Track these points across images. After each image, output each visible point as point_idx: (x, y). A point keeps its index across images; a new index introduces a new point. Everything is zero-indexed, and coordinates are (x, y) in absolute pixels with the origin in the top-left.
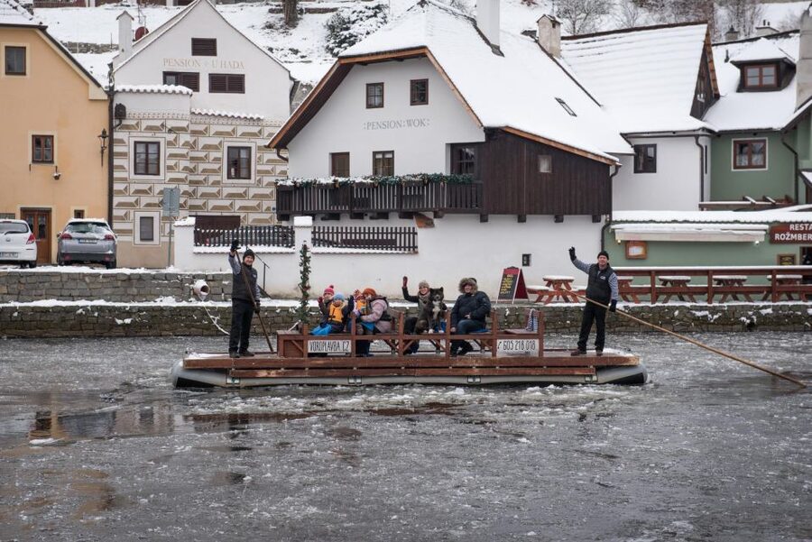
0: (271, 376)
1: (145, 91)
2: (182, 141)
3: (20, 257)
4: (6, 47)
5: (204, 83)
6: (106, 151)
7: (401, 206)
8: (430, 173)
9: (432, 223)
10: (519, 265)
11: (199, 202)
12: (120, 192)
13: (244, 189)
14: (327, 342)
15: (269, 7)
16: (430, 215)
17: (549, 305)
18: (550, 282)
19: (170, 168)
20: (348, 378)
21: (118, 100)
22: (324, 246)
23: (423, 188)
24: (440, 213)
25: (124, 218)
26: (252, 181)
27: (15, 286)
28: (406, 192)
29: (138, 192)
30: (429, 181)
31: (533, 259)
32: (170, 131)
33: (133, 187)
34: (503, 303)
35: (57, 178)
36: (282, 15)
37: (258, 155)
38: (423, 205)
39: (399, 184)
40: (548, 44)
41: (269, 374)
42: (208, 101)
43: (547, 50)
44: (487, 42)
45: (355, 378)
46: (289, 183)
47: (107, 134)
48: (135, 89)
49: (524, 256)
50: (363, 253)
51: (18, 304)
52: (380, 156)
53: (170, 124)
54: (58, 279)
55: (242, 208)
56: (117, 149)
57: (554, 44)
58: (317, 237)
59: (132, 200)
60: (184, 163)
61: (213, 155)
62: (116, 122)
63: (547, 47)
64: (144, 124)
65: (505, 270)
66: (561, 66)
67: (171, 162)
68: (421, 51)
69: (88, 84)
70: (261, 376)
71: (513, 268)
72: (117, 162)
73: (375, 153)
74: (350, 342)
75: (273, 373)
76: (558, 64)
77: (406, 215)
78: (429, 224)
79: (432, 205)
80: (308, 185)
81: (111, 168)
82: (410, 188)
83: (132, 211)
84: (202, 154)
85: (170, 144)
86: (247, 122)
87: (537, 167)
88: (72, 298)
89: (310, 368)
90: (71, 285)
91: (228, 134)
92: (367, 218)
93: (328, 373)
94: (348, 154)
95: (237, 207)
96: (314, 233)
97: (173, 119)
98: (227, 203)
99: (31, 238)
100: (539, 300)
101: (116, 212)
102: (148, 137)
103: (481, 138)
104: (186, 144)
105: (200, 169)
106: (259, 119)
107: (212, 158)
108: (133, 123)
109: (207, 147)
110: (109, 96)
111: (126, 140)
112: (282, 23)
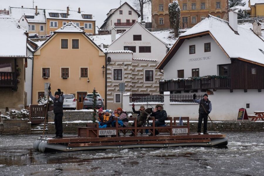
0: (86, 146)
1: (117, 52)
2: (129, 69)
3: (71, 107)
4: (73, 40)
5: (137, 49)
6: (105, 72)
7: (202, 87)
8: (211, 75)
9: (213, 93)
10: (245, 107)
11: (136, 89)
12: (109, 86)
13: (151, 85)
14: (107, 130)
15: (170, 31)
16: (212, 90)
17: (256, 122)
18: (256, 113)
19: (125, 78)
20: (117, 146)
21: (108, 56)
22: (174, 102)
23: (209, 81)
24: (215, 89)
25: (110, 95)
26: (154, 82)
27: (68, 116)
28: (203, 83)
29: (115, 86)
30: (211, 78)
31: (250, 106)
32: (125, 65)
33: (113, 84)
34: (239, 121)
35: (88, 82)
36: (174, 34)
37: (156, 73)
38: (209, 87)
39: (201, 80)
40: (257, 32)
41: (85, 145)
42: (139, 56)
43: (256, 33)
44: (233, 30)
45: (120, 145)
46: (163, 81)
47: (105, 67)
48: (114, 52)
49: (247, 104)
50: (188, 104)
51: (68, 122)
52: (194, 71)
53: (125, 63)
54: (82, 114)
55: (150, 91)
56: (108, 72)
57: (259, 31)
58: (172, 99)
59: (113, 89)
60: (130, 76)
61: (141, 73)
62: (108, 63)
63: (256, 32)
64: (117, 63)
65: (240, 109)
66: (261, 39)
67: (126, 76)
68: (207, 33)
69: (99, 51)
70: (82, 146)
71: (242, 108)
72: (108, 76)
73: (193, 70)
74: (116, 130)
75: (87, 144)
76: (260, 38)
77: (203, 90)
78: (212, 93)
79: (212, 87)
80: (170, 81)
81: (106, 78)
82: (205, 81)
83: (113, 92)
84: (137, 73)
85: (125, 70)
86: (152, 62)
87: (251, 72)
88: (87, 120)
89: (102, 142)
90: (86, 115)
91: (145, 66)
92: (190, 92)
93: (109, 144)
94: (183, 70)
95: (149, 91)
96: (171, 97)
97: (126, 61)
98: (145, 89)
99: (74, 100)
100: (252, 120)
101: (108, 93)
102: (118, 68)
103: (229, 62)
104: (131, 70)
105: (136, 78)
106: (156, 61)
107: (140, 74)
108: (113, 63)
109: (138, 71)
110: (105, 54)
111: (111, 69)
112: (174, 36)
